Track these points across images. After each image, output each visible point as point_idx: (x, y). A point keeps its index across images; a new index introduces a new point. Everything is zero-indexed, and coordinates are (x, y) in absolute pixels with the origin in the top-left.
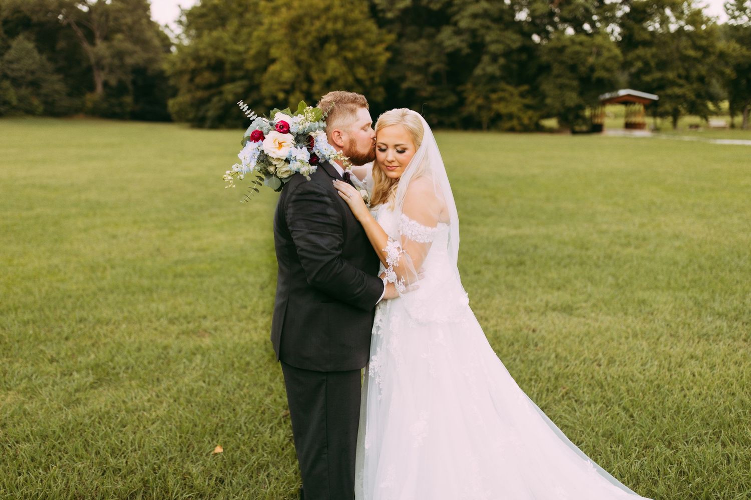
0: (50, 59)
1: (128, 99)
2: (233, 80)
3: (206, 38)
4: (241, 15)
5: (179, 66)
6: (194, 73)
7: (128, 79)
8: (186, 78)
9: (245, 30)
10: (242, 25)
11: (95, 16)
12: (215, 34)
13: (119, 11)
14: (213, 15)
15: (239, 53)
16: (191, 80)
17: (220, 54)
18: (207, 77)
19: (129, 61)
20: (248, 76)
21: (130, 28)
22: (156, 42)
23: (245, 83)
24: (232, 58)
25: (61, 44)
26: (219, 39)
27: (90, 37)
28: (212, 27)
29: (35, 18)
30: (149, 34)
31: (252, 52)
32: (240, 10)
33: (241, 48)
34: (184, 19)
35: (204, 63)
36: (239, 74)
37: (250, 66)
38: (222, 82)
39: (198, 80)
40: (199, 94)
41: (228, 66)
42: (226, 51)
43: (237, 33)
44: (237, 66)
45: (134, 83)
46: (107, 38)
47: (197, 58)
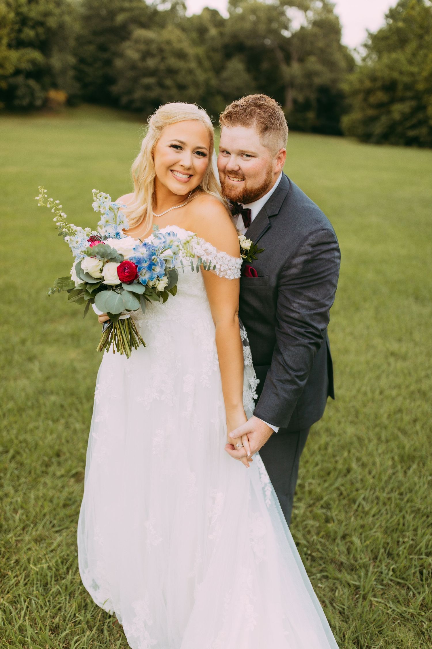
0: (256, 79)
1: (311, 115)
2: (402, 100)
3: (385, 60)
4: (421, 37)
5: (357, 86)
6: (369, 92)
7: (313, 96)
8: (360, 97)
9: (422, 52)
10: (420, 47)
11: (295, 41)
12: (394, 56)
13: (315, 35)
14: (395, 38)
15: (412, 74)
16: (365, 100)
17: (395, 75)
18: (380, 96)
19: (318, 81)
20: (418, 96)
21: (322, 51)
22: (343, 64)
23: (413, 103)
24: (406, 79)
25: (265, 65)
26: (397, 60)
27: (288, 59)
28: (391, 49)
29: (249, 43)
30: (338, 57)
31: (425, 74)
32: (420, 32)
33: (415, 69)
34: (370, 42)
35: (379, 84)
36: (409, 94)
37: (421, 86)
38: (393, 101)
39: (372, 100)
40: (371, 112)
41: (400, 87)
42: (401, 73)
43: (414, 55)
44: (408, 87)
45: (319, 101)
46: (301, 60)
47: (373, 79)
